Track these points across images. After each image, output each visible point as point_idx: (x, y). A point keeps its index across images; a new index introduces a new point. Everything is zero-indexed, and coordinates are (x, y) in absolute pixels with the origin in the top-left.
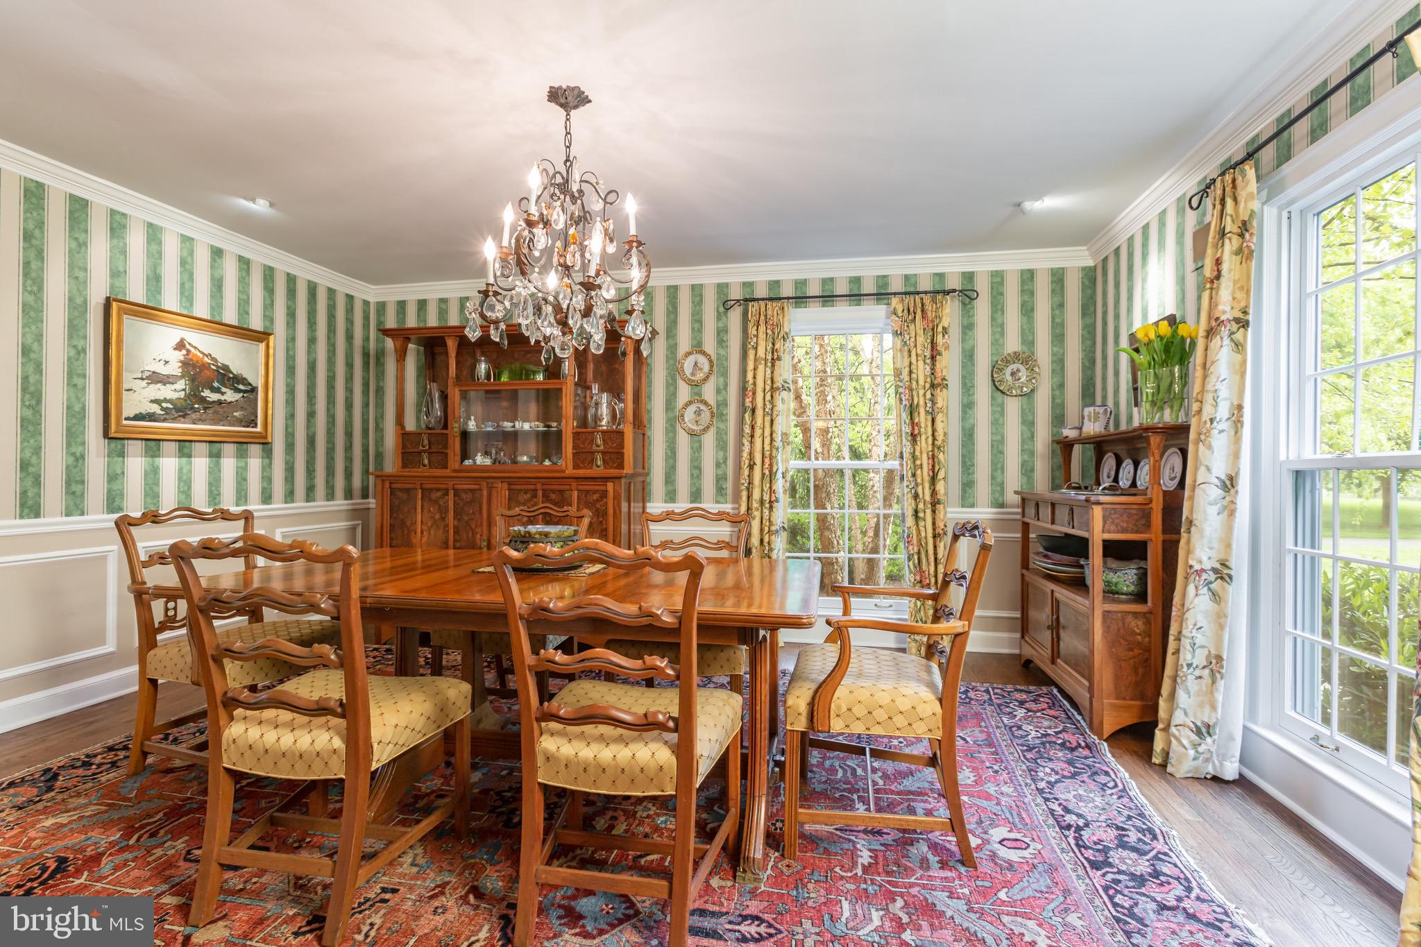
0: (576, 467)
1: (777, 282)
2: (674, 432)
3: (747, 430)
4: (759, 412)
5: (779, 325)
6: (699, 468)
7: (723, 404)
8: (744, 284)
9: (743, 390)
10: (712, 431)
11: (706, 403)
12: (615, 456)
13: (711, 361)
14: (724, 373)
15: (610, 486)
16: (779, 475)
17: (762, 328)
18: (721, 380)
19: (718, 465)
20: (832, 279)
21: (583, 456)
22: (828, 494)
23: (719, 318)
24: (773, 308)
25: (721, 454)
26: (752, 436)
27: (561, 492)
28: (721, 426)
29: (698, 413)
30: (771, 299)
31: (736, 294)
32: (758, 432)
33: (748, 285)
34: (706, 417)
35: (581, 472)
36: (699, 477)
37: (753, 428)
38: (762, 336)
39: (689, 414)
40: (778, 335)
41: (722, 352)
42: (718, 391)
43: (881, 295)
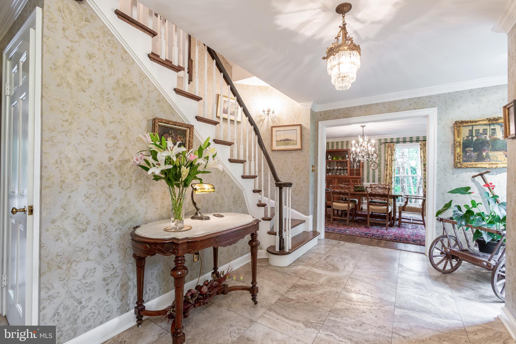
0: (350, 175)
1: (393, 139)
2: (369, 169)
3: (386, 169)
4: (388, 165)
5: (393, 148)
6: (375, 176)
7: (380, 163)
8: (385, 139)
9: (385, 161)
10: (378, 169)
11: (376, 163)
12: (358, 174)
13: (377, 155)
14: (380, 157)
15: (358, 179)
16: (393, 178)
17: (389, 148)
18: (379, 158)
19: (379, 175)
20: (405, 138)
21: (351, 174)
22: (404, 182)
23: (379, 146)
24: (392, 144)
25: (379, 173)
26: (387, 170)
27: (348, 180)
28: (380, 167)
29: (374, 165)
30: (391, 142)
31: (383, 141)
32: (388, 169)
33: (386, 139)
34: (376, 165)
35: (351, 177)
36: (375, 178)
37: (387, 168)
38: (389, 150)
39: (372, 165)
40: (393, 150)
41: (380, 153)
42: (379, 161)
43: (417, 141)
